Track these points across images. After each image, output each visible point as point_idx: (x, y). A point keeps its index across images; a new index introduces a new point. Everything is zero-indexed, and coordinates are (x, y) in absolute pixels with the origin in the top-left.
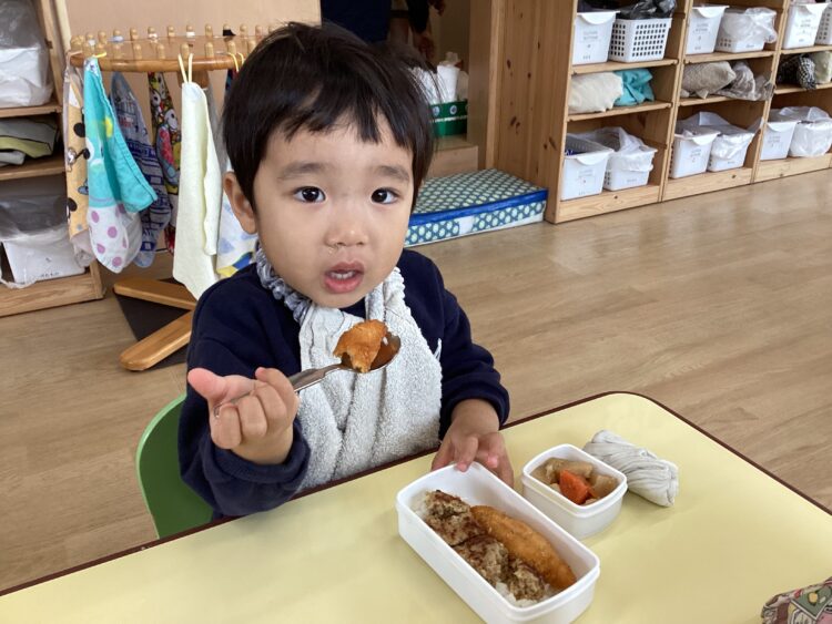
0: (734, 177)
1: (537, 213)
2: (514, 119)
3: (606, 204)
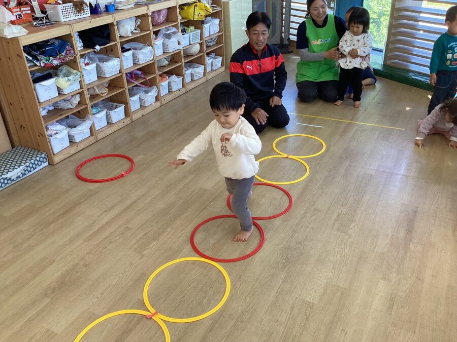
0: (124, 122)
2: (21, 126)
3: (73, 150)
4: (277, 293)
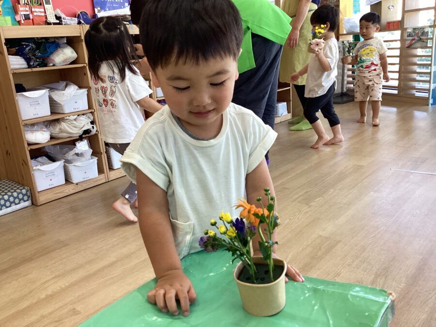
2: (7, 152)
3: (70, 189)
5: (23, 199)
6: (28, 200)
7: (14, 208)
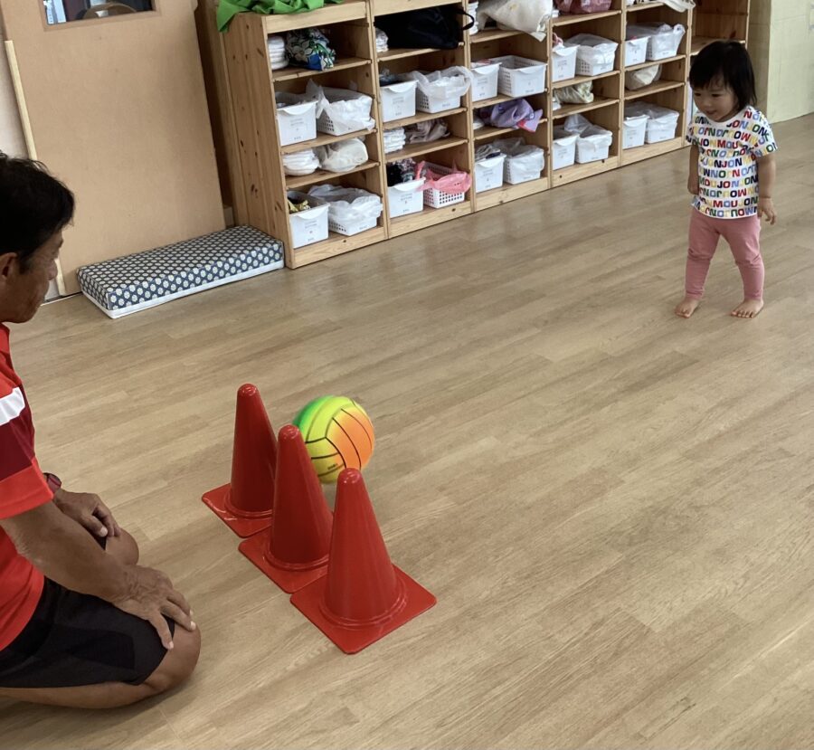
0: (454, 210)
1: (276, 261)
2: (253, 187)
3: (337, 247)
4: (581, 587)
5: (273, 258)
6: (279, 260)
7: (263, 269)
